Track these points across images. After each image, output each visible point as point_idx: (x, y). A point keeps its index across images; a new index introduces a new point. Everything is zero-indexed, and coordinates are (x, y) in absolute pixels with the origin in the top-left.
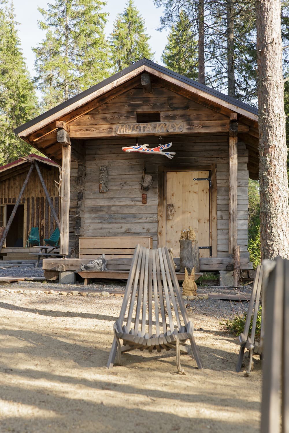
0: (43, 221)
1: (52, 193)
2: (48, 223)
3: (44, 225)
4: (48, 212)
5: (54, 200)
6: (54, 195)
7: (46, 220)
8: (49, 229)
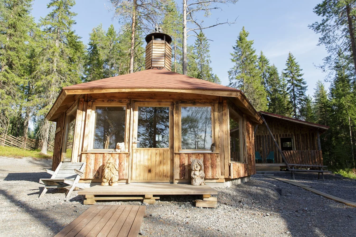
0: (261, 148)
1: (265, 133)
2: (264, 149)
3: (262, 150)
4: (264, 143)
5: (267, 137)
6: (267, 134)
7: (263, 147)
8: (265, 153)
